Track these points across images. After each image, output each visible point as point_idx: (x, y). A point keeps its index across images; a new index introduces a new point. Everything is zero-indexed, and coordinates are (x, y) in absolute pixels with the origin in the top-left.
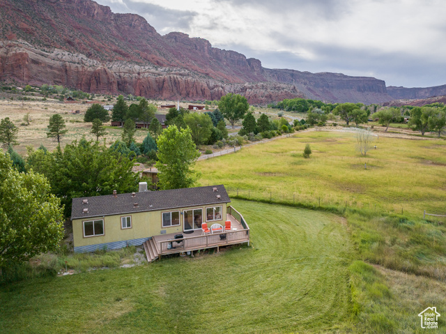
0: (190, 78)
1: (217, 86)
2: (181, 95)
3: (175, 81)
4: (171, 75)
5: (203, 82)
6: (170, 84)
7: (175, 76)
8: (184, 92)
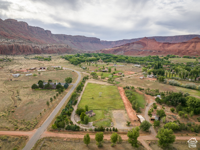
0: (24, 44)
1: (36, 47)
2: (21, 52)
3: (17, 46)
4: (15, 43)
5: (30, 45)
6: (15, 47)
7: (17, 44)
8: (22, 51)
